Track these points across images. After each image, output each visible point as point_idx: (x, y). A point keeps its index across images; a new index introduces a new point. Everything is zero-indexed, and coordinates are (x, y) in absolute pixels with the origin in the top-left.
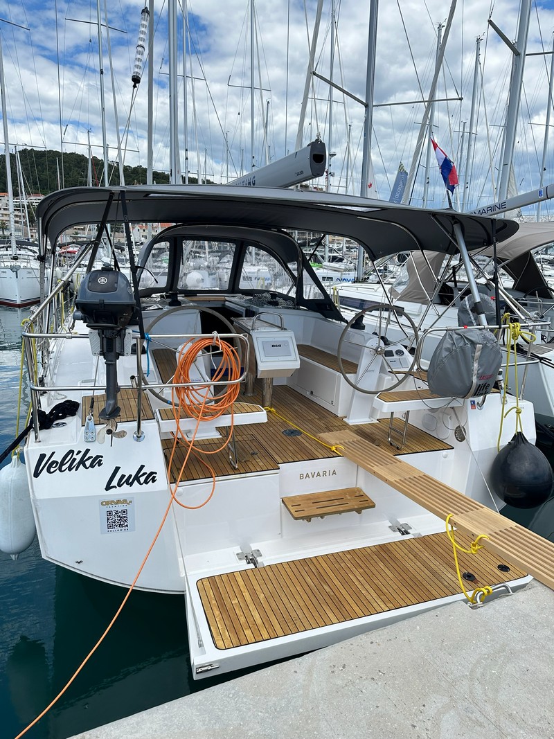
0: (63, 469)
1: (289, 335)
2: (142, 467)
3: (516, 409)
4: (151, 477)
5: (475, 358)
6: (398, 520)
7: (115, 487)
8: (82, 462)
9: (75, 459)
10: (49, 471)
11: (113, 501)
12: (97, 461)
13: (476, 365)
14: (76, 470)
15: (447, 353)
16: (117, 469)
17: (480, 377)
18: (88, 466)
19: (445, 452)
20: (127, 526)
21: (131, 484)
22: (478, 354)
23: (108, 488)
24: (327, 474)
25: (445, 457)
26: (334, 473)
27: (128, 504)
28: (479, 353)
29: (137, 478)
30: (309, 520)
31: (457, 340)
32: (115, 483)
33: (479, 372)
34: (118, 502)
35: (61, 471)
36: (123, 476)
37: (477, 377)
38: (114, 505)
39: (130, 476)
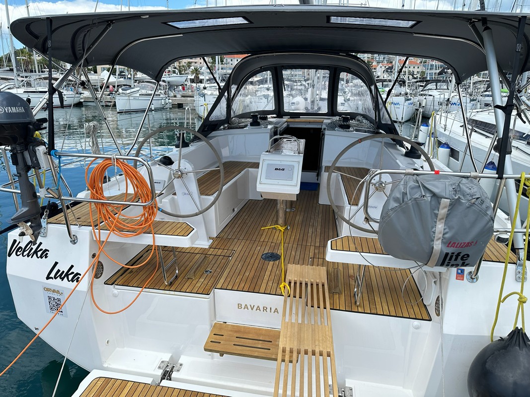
0: (24, 255)
1: (297, 160)
2: (72, 266)
3: (518, 296)
4: (76, 278)
5: (439, 217)
6: (347, 380)
7: (52, 278)
8: (36, 252)
9: (32, 249)
10: (16, 254)
11: (51, 289)
12: (45, 254)
13: (440, 227)
14: (32, 257)
15: (396, 205)
16: (56, 263)
17: (448, 243)
18: (39, 256)
19: (416, 322)
20: (62, 312)
21: (62, 279)
22: (443, 212)
23: (48, 278)
24: (268, 310)
25: (417, 328)
26: (276, 310)
27: (61, 294)
28: (446, 210)
29: (67, 275)
30: (222, 355)
31: (412, 188)
32: (52, 275)
33: (447, 236)
34: (54, 291)
35: (23, 256)
36: (59, 271)
37: (442, 242)
38: (52, 293)
39: (63, 272)
